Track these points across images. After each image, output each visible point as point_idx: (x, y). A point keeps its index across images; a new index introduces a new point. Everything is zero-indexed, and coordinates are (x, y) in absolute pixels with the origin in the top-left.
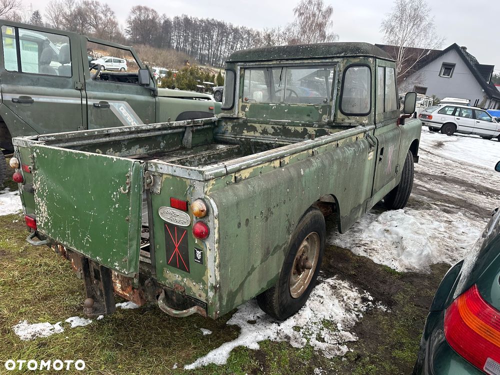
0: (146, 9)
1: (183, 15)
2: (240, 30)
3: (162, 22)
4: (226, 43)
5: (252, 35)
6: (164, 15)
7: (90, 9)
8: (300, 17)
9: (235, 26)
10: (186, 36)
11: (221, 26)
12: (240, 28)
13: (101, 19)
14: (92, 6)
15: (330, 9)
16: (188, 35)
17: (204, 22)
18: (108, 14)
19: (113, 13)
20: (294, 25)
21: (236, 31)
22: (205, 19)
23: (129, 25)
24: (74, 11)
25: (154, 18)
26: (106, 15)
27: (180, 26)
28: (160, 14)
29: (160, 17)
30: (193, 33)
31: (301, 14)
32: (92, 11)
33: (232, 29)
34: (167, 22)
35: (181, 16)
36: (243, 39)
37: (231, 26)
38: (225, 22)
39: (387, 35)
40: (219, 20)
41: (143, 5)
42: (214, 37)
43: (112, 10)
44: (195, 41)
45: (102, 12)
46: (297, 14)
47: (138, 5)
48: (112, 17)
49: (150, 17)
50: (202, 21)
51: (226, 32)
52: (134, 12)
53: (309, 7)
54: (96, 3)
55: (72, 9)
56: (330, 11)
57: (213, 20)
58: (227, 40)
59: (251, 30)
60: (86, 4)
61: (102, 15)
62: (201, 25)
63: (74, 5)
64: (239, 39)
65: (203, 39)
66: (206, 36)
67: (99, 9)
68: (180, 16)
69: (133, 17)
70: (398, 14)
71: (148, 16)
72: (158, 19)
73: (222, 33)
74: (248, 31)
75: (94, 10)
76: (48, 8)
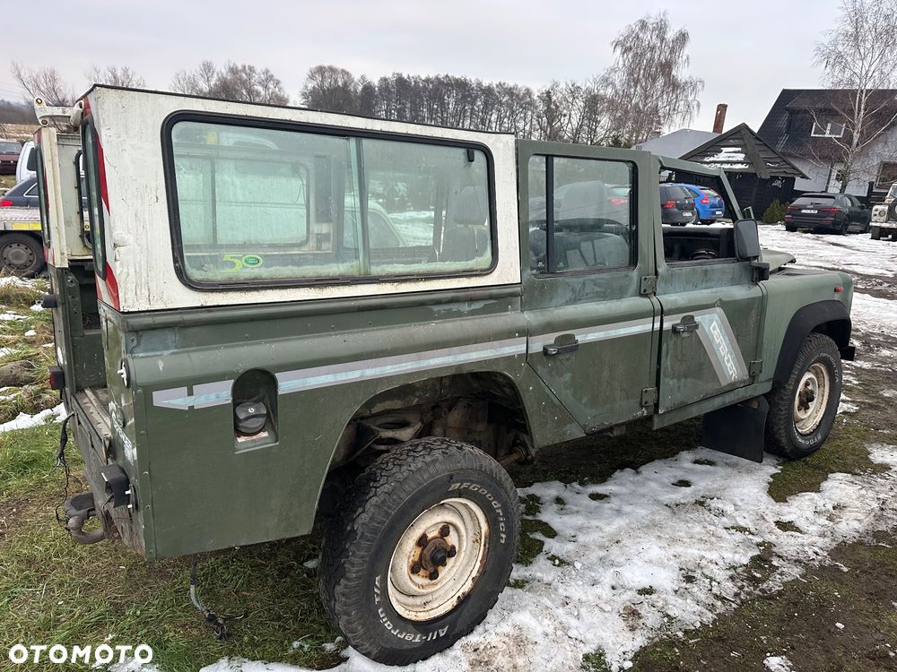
0: (332, 70)
1: (393, 74)
2: (496, 90)
3: (360, 88)
4: (471, 113)
5: (518, 96)
6: (363, 77)
7: (240, 79)
8: (625, 56)
9: (485, 84)
10: (400, 109)
11: (461, 85)
12: (495, 86)
13: (258, 94)
14: (244, 75)
15: (684, 35)
16: (405, 107)
17: (432, 82)
18: (271, 86)
19: (278, 83)
20: (614, 70)
21: (488, 91)
22: (432, 76)
23: (304, 100)
24: (215, 85)
25: (345, 84)
26: (266, 87)
27: (390, 92)
28: (356, 77)
29: (356, 80)
30: (413, 102)
31: (627, 50)
32: (244, 83)
33: (481, 90)
34: (368, 89)
35: (391, 76)
36: (501, 103)
37: (479, 84)
38: (468, 78)
39: (828, 70)
40: (457, 76)
41: (326, 64)
42: (450, 106)
43: (276, 77)
44: (418, 115)
45: (260, 83)
46: (619, 50)
47: (318, 65)
48: (277, 89)
49: (340, 84)
50: (428, 80)
51: (470, 96)
52: (312, 77)
53: (641, 35)
54: (250, 68)
55: (212, 83)
56: (682, 38)
57: (447, 76)
58: (472, 109)
59: (515, 87)
60: (233, 71)
61: (260, 88)
62: (426, 89)
63: (215, 75)
64: (493, 105)
65: (431, 110)
66: (435, 106)
67: (256, 78)
68: (389, 75)
69: (310, 86)
70: (851, 30)
71: (336, 81)
72: (353, 84)
73: (464, 97)
74: (511, 89)
75: (246, 80)
76: (173, 85)
